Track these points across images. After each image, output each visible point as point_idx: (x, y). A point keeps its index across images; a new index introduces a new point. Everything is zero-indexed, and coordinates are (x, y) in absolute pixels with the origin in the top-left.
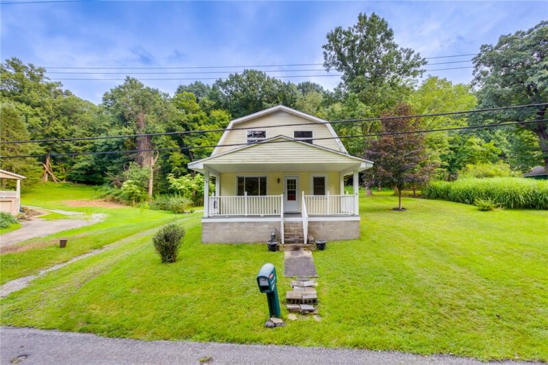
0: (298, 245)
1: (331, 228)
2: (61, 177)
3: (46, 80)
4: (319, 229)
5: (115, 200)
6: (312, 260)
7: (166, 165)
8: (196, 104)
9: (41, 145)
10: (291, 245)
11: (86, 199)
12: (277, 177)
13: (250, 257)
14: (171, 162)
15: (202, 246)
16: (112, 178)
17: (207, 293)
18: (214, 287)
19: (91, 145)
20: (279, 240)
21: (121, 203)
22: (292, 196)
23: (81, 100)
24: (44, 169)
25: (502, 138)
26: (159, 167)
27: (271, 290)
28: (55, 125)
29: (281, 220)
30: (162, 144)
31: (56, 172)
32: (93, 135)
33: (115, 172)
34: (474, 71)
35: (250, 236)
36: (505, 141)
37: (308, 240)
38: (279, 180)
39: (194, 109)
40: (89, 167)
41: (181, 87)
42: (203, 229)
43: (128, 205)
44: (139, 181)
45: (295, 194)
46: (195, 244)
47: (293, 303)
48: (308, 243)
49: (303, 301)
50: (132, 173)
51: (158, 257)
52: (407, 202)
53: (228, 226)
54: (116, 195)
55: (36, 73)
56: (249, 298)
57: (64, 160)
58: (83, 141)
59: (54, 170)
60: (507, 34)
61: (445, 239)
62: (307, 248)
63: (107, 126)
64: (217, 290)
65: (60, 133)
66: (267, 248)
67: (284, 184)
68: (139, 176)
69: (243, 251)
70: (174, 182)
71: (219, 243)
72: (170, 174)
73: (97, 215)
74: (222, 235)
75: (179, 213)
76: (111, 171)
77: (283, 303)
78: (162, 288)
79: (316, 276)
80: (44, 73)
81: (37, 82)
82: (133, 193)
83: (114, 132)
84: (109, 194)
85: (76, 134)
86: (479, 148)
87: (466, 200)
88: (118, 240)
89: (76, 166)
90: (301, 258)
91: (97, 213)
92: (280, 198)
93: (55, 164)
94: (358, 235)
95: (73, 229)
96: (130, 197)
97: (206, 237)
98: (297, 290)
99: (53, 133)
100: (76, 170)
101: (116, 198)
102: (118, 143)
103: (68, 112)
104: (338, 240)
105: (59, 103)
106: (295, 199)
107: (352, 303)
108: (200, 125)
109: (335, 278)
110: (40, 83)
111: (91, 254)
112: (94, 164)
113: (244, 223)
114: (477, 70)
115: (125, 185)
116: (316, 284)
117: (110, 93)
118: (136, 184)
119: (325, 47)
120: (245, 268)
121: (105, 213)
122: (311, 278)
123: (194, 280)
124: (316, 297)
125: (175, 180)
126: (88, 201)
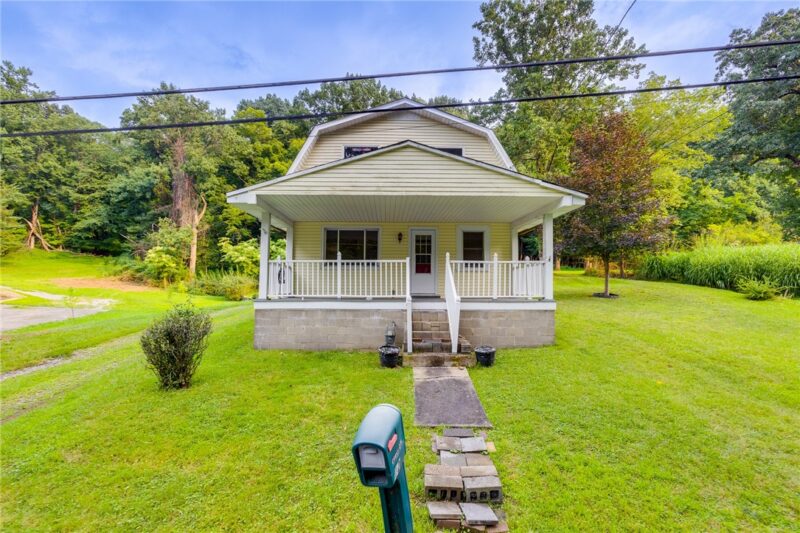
0: (440, 355)
1: (499, 324)
2: (55, 242)
3: (31, 88)
4: (477, 324)
5: (137, 279)
6: (471, 386)
7: (218, 224)
8: (267, 129)
9: (23, 191)
10: (425, 355)
11: (92, 277)
12: (399, 231)
13: (343, 378)
14: (226, 219)
15: (253, 354)
16: (133, 245)
17: (239, 465)
18: (257, 449)
19: (103, 193)
20: (402, 344)
21: (145, 283)
22: (423, 266)
23: (88, 121)
24: (29, 228)
25: (750, 189)
26: (207, 227)
27: (390, 479)
28: (45, 160)
29: (408, 306)
30: (212, 189)
31: (47, 235)
32: (106, 177)
33: (139, 235)
34: (717, 75)
35: (346, 336)
36: (755, 194)
37: (459, 347)
38: (400, 237)
39: (264, 137)
40: (100, 228)
41: (244, 102)
42: (256, 322)
43: (155, 286)
44: (173, 249)
45: (429, 261)
46: (241, 352)
47: (443, 498)
48: (459, 351)
49: (468, 495)
50: (163, 235)
51: (153, 376)
52: (616, 286)
53: (303, 317)
54: (138, 271)
55: (15, 77)
56: (336, 483)
57: (61, 216)
58: (89, 186)
59: (44, 231)
60: (776, 12)
61: (721, 348)
62: (458, 362)
63: (128, 163)
64: (265, 457)
65: (54, 173)
66: (379, 361)
67: (410, 244)
68: (174, 240)
69: (331, 365)
70: (229, 250)
71: (287, 350)
72: (224, 239)
73: (101, 301)
74: (292, 333)
75: (235, 299)
76: (133, 233)
77: (417, 497)
78: (137, 451)
79: (486, 424)
80: (28, 77)
81: (18, 91)
82: (164, 267)
83: (138, 171)
84: (127, 269)
85: (80, 174)
86: (716, 203)
87: (719, 282)
88: (106, 340)
89: (79, 225)
90: (448, 382)
91: (103, 297)
92: (404, 264)
93: (47, 222)
94: (551, 338)
95: (51, 323)
96: (160, 273)
97: (262, 338)
98: (448, 461)
99: (41, 172)
100: (79, 231)
101: (138, 275)
102: (144, 189)
103: (68, 138)
104: (514, 348)
105: (52, 125)
106: (429, 271)
107: (588, 503)
108: (273, 162)
109: (532, 431)
110: (23, 93)
111: (43, 367)
112: (107, 222)
113: (334, 310)
114: (722, 73)
115: (151, 254)
116: (491, 447)
117: (133, 110)
118: (168, 252)
119: (477, 26)
120: (332, 404)
121: (115, 298)
122: (475, 429)
123: (215, 430)
124: (496, 483)
125: (231, 247)
126: (93, 280)
